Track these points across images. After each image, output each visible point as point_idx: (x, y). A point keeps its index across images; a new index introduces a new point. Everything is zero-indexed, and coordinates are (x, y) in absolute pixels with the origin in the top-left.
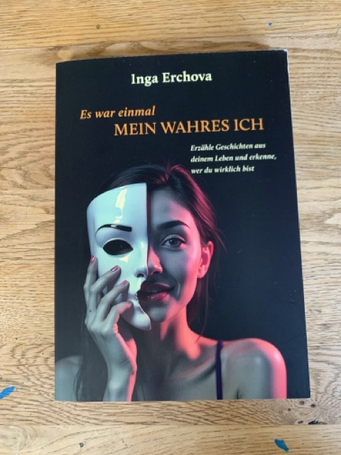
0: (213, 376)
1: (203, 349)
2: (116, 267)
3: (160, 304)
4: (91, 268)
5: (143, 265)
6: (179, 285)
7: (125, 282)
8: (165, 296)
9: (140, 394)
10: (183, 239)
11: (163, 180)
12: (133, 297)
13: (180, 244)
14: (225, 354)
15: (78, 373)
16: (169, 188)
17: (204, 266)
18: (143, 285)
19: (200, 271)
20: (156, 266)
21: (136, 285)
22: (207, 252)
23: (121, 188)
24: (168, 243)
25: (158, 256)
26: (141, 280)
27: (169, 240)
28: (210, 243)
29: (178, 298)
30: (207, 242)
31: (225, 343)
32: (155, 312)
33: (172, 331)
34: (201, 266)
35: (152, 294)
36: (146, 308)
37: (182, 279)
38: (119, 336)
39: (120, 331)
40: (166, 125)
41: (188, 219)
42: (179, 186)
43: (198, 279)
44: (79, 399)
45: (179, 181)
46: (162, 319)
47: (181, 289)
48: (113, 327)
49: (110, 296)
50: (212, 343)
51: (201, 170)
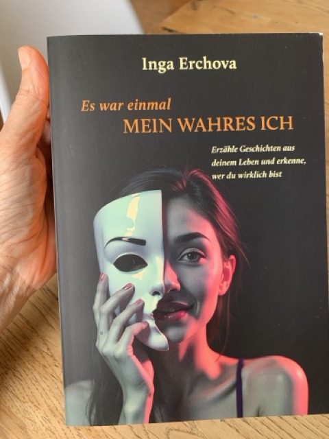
0: (234, 395)
1: (223, 368)
2: (129, 285)
3: (178, 323)
4: (100, 286)
5: (159, 282)
6: (198, 303)
7: (140, 301)
8: (184, 315)
9: (158, 415)
10: (202, 253)
11: (181, 186)
12: (149, 317)
13: (199, 259)
14: (246, 373)
15: (91, 397)
16: (187, 196)
17: (225, 283)
18: (160, 303)
19: (221, 287)
20: (173, 283)
21: (151, 304)
22: (229, 267)
23: (133, 195)
24: (186, 258)
25: (176, 272)
26: (157, 298)
27: (188, 254)
28: (232, 257)
29: (197, 317)
30: (229, 256)
31: (246, 362)
32: (173, 332)
33: (191, 351)
34: (222, 282)
35: (168, 313)
36: (162, 328)
37: (202, 296)
38: (134, 358)
39: (135, 353)
40: (183, 122)
41: (208, 231)
42: (198, 194)
43: (219, 296)
44: (92, 423)
45: (198, 188)
46: (181, 340)
47: (200, 308)
48: (127, 349)
49: (123, 316)
50: (232, 362)
51: (223, 176)
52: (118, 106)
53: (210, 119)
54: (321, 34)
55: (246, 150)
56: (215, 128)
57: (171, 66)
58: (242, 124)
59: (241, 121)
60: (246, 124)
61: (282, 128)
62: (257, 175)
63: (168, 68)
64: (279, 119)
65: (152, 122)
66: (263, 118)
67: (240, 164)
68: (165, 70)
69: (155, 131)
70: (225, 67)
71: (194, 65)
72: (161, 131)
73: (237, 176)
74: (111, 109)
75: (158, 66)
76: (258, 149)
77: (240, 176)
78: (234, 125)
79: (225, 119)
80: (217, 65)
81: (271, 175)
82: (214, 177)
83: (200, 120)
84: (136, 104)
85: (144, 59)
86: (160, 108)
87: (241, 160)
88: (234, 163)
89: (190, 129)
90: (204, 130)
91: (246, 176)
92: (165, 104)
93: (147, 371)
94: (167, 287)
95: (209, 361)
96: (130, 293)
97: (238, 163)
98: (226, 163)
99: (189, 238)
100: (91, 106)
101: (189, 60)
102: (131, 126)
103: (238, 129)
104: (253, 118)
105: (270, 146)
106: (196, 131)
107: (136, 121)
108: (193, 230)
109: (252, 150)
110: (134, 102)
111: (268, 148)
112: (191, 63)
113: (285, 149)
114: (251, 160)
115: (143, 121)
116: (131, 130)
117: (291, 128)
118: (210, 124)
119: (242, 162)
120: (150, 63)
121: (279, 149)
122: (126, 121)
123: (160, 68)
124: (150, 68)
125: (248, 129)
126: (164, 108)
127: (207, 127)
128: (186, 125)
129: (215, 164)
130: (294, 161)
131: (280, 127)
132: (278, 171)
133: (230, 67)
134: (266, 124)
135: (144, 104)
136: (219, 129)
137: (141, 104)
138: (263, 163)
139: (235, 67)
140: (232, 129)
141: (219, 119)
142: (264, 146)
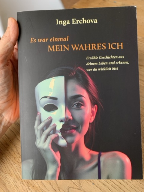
0: (97, 169)
1: (92, 156)
2: (50, 117)
3: (71, 135)
4: (37, 118)
5: (63, 116)
6: (80, 126)
7: (54, 124)
9: (62, 176)
10: (82, 104)
11: (73, 74)
12: (59, 132)
13: (81, 106)
14: (102, 159)
15: (33, 167)
16: (75, 78)
17: (92, 117)
18: (63, 126)
19: (91, 119)
20: (69, 117)
21: (60, 126)
22: (94, 110)
23: (52, 78)
24: (75, 106)
26: (62, 124)
27: (76, 104)
28: (96, 106)
29: (80, 132)
30: (94, 105)
31: (102, 153)
32: (69, 139)
33: (77, 148)
34: (91, 117)
35: (67, 130)
36: (64, 137)
37: (82, 123)
38: (52, 150)
39: (52, 148)
41: (85, 94)
42: (81, 77)
43: (90, 123)
44: (33, 179)
45: (80, 75)
46: (72, 142)
47: (81, 128)
48: (49, 146)
49: (47, 131)
50: (96, 153)
51: (91, 69)
52: (46, 40)
53: (85, 45)
54: (135, 6)
55: (102, 58)
56: (88, 48)
57: (69, 23)
58: (100, 47)
59: (99, 45)
60: (102, 47)
61: (118, 48)
62: (107, 69)
63: (67, 23)
64: (117, 44)
65: (60, 46)
66: (109, 44)
67: (99, 64)
68: (66, 24)
69: (61, 50)
70: (92, 22)
71: (78, 22)
72: (64, 50)
73: (98, 70)
74: (43, 41)
75: (63, 23)
76: (107, 57)
77: (99, 70)
78: (96, 47)
79: (92, 45)
80: (88, 21)
81: (113, 69)
82: (88, 70)
83: (81, 45)
84: (53, 39)
85: (57, 20)
86: (64, 41)
87: (99, 62)
88: (96, 64)
89: (77, 49)
90: (83, 49)
91: (102, 69)
92: (66, 38)
93: (57, 156)
94: (67, 118)
95: (85, 153)
96: (50, 121)
97: (98, 64)
98: (93, 64)
99: (77, 97)
100: (35, 40)
101: (76, 20)
102: (51, 48)
103: (98, 49)
104: (105, 44)
105: (112, 56)
106: (79, 50)
107: (53, 46)
108: (78, 94)
109: (104, 58)
110: (53, 38)
111: (112, 57)
112: (77, 21)
113: (119, 57)
114: (104, 62)
115: (56, 46)
116: (51, 50)
117: (122, 48)
118: (86, 47)
119: (100, 63)
120: (60, 22)
121: (117, 57)
122: (49, 46)
123: (64, 24)
124: (60, 24)
125: (103, 49)
126: (65, 40)
127: (84, 48)
128: (75, 47)
129: (88, 64)
130: (124, 63)
131: (117, 48)
132: (116, 67)
133: (95, 22)
134: (111, 46)
135: (57, 39)
136: (90, 49)
137: (55, 39)
138: (109, 63)
139: (96, 22)
140: (95, 49)
141: (89, 45)
142: (110, 56)
